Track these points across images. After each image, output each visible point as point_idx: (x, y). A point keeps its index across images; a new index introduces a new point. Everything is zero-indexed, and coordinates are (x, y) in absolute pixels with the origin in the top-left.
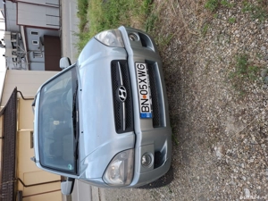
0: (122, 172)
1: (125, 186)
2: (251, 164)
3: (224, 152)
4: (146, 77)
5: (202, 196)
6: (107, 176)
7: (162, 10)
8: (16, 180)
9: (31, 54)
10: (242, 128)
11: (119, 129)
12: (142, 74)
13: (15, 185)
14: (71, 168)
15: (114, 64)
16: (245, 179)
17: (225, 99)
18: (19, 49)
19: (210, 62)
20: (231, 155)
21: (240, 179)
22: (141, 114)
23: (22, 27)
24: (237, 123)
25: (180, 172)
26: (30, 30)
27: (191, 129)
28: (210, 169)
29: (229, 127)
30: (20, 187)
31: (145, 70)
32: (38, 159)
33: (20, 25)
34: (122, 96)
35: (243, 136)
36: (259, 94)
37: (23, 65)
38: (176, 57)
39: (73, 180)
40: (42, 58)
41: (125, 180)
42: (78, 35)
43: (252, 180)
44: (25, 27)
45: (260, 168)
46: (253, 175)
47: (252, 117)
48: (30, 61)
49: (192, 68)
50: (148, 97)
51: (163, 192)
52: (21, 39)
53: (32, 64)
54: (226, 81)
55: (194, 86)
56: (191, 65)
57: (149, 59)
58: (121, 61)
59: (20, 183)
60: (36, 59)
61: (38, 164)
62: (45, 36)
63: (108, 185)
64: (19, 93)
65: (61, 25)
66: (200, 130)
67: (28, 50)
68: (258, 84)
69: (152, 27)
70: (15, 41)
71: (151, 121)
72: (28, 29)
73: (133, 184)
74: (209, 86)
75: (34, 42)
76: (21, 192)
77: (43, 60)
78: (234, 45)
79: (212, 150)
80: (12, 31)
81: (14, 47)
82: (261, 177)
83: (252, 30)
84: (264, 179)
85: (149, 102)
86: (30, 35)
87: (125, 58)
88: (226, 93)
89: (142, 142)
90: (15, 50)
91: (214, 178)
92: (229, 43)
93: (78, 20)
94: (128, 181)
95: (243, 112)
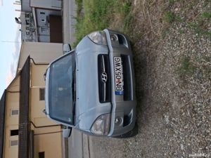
0: (103, 127)
1: (104, 136)
2: (186, 129)
3: (170, 119)
4: (121, 67)
5: (155, 146)
6: (93, 128)
7: (137, 13)
8: (29, 122)
9: (40, 29)
10: (183, 105)
11: (101, 101)
12: (118, 65)
13: (29, 126)
14: (70, 120)
15: (100, 57)
16: (181, 138)
17: (174, 85)
18: (31, 26)
19: (166, 57)
20: (174, 122)
21: (179, 138)
22: (116, 92)
23: (34, 9)
24: (180, 102)
25: (142, 129)
26: (39, 11)
27: (151, 101)
28: (161, 129)
29: (175, 104)
30: (32, 128)
31: (120, 62)
32: (48, 112)
33: (32, 7)
34: (104, 79)
35: (182, 111)
36: (195, 85)
37: (34, 38)
38: (144, 49)
39: (71, 128)
40: (47, 32)
41: (104, 133)
42: (75, 18)
43: (185, 139)
44: (36, 8)
45: (191, 132)
46: (186, 136)
47: (189, 99)
48: (39, 35)
49: (154, 59)
50: (121, 80)
51: (131, 141)
52: (33, 17)
53: (41, 37)
54: (175, 72)
55: (155, 72)
56: (154, 57)
57: (123, 53)
58: (105, 55)
59: (32, 125)
60: (44, 33)
61: (48, 116)
62: (50, 16)
63: (93, 134)
64: (31, 60)
65: (62, 7)
66: (157, 103)
67: (38, 26)
68: (194, 78)
69: (129, 24)
70: (28, 19)
71: (122, 96)
72: (38, 10)
73: (109, 135)
74: (164, 74)
75: (43, 20)
76: (33, 131)
77: (49, 33)
78: (182, 49)
79: (164, 117)
80: (26, 12)
81: (27, 24)
82: (191, 138)
83: (194, 40)
84: (192, 139)
85: (122, 84)
86: (39, 15)
87: (107, 53)
88: (175, 80)
89: (116, 109)
90: (28, 26)
91: (163, 135)
92: (179, 46)
93: (75, 7)
94: (106, 133)
95: (184, 95)
